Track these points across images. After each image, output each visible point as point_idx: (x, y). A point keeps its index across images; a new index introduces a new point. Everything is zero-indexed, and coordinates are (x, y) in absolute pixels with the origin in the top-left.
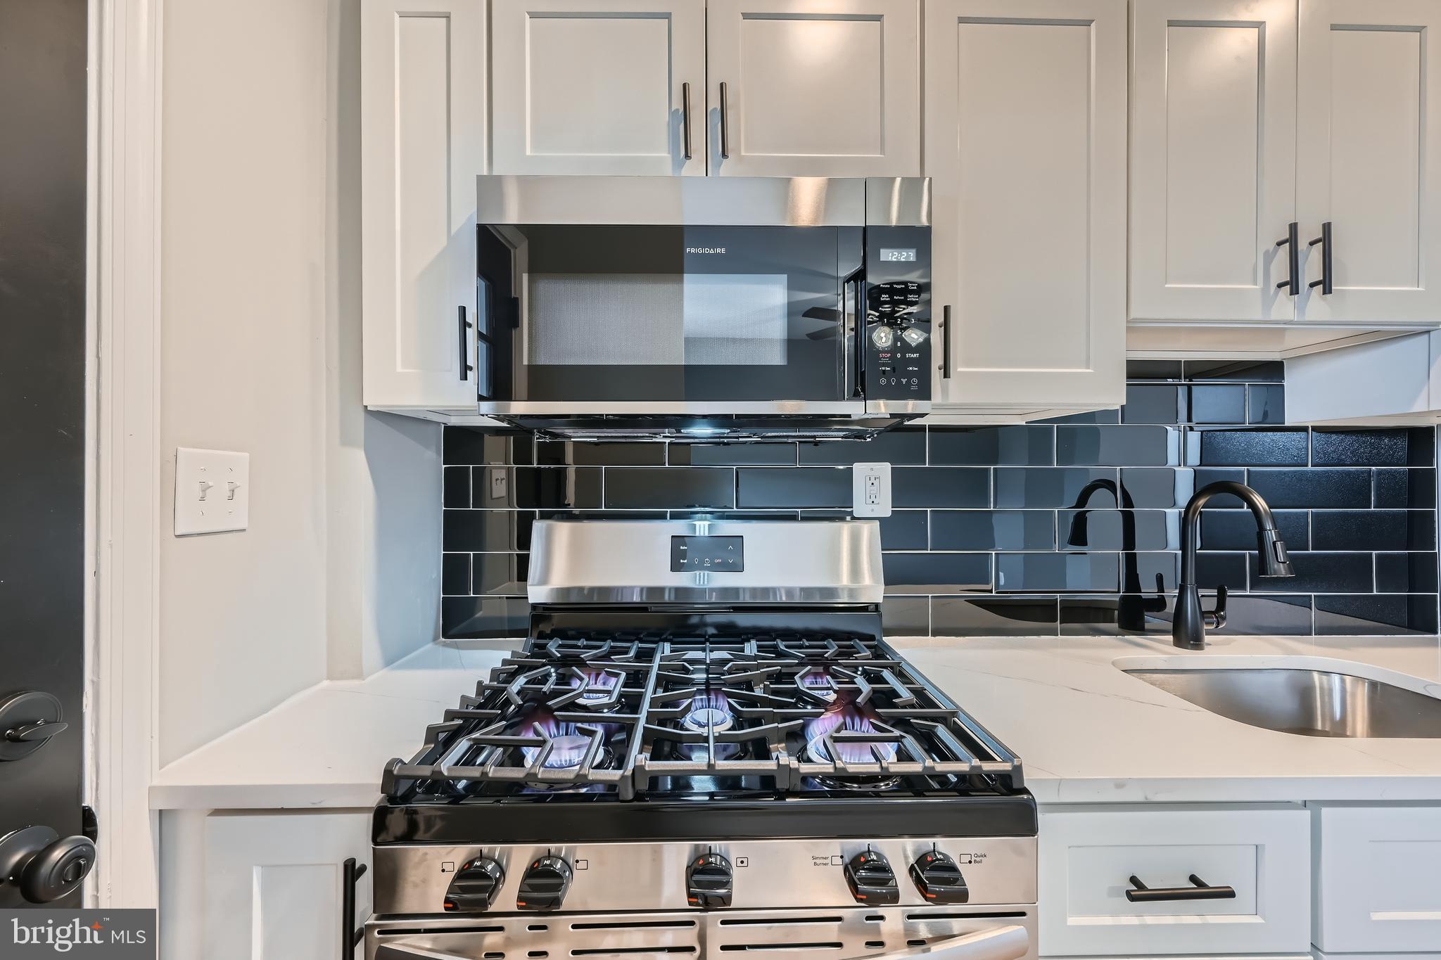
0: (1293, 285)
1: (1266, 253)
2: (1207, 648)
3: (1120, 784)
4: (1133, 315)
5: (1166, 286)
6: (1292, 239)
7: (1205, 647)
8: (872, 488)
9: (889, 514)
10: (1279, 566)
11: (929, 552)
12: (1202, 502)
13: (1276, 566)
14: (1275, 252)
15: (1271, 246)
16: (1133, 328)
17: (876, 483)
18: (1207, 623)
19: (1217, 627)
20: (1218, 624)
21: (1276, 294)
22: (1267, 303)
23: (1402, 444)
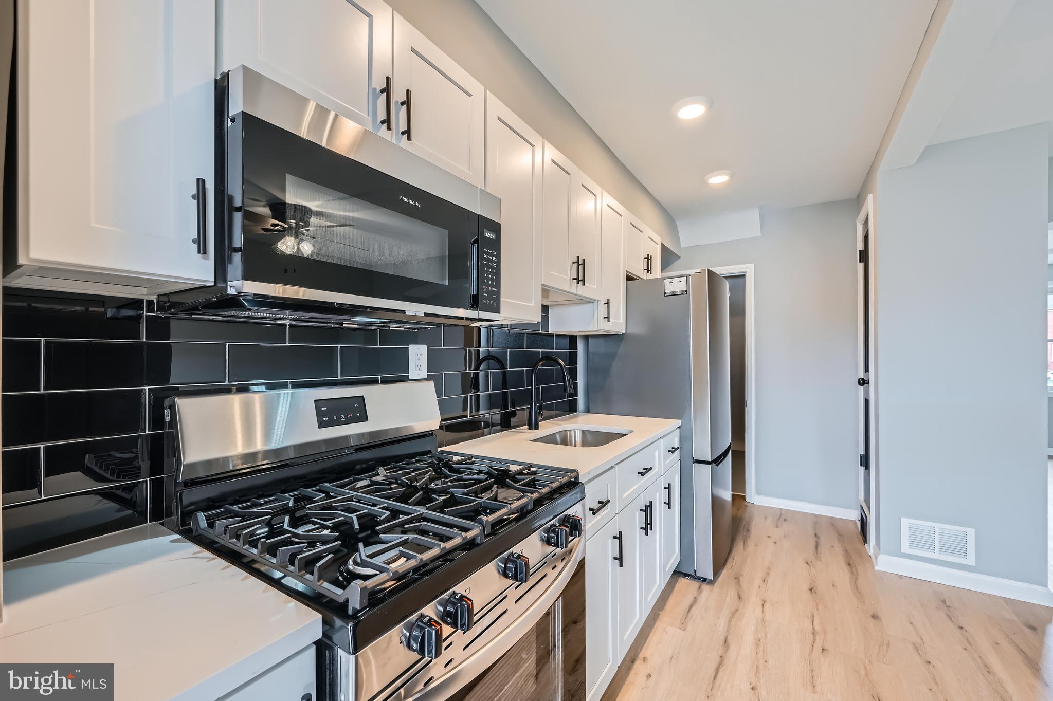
6: (577, 263)
7: (539, 428)
8: (419, 360)
9: (426, 377)
11: (444, 397)
14: (573, 266)
17: (420, 357)
21: (572, 282)
22: (571, 285)
23: (567, 341)
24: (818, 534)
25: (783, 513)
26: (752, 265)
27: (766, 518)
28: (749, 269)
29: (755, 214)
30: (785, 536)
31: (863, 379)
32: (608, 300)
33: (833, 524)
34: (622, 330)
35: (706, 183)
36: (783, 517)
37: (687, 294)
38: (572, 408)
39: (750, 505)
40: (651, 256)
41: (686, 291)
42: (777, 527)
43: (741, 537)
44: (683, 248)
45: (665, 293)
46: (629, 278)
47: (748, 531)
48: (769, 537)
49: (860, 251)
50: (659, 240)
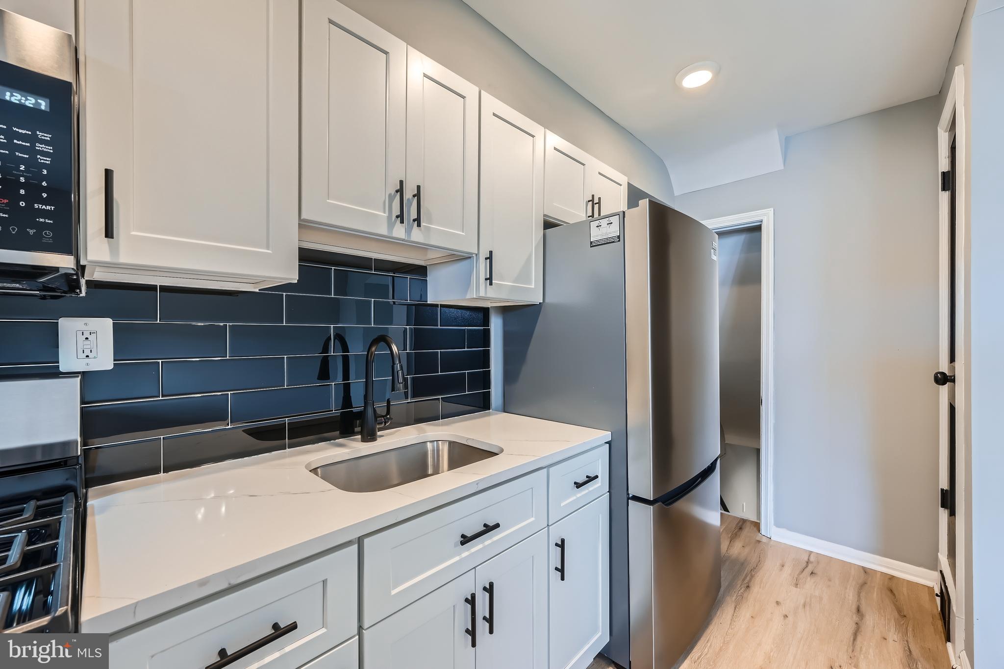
0: (401, 217)
1: (390, 195)
2: (379, 439)
3: (203, 583)
4: (304, 216)
5: (328, 201)
6: (401, 191)
7: (378, 438)
8: (87, 342)
9: (111, 367)
10: (400, 385)
11: (161, 398)
12: (373, 349)
13: (399, 386)
14: (395, 196)
15: (393, 192)
16: (304, 225)
17: (92, 338)
18: (378, 424)
19: (385, 425)
20: (385, 423)
21: (395, 221)
22: (391, 226)
23: (481, 315)
24: (863, 608)
25: (812, 559)
26: (771, 211)
27: (783, 566)
28: (767, 218)
29: (774, 140)
30: (804, 606)
31: (943, 374)
32: (491, 252)
33: (891, 591)
34: (538, 299)
35: (677, 88)
36: (810, 568)
37: (619, 241)
38: (483, 404)
39: (764, 540)
40: (600, 199)
41: (619, 237)
42: (796, 585)
43: (734, 598)
44: (676, 196)
45: (591, 243)
46: (548, 225)
47: (748, 587)
48: (778, 603)
49: (944, 174)
50: (624, 180)
